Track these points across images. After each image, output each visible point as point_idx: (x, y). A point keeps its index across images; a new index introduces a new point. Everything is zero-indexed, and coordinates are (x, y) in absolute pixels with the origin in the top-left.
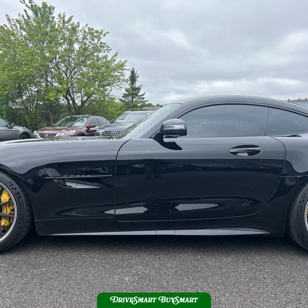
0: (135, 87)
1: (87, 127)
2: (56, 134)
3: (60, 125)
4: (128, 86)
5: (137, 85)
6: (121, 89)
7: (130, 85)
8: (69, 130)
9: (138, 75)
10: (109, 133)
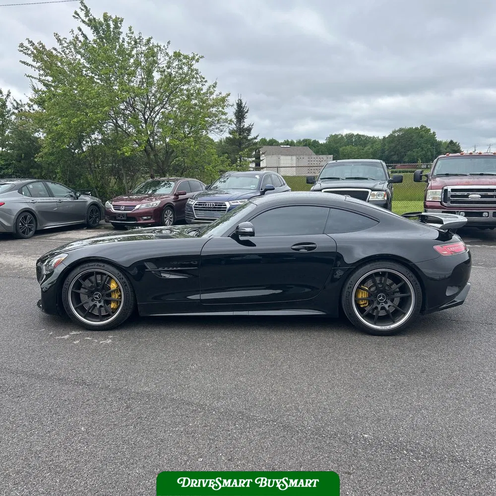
0: (244, 126)
1: (175, 195)
2: (135, 206)
3: (139, 192)
4: (233, 127)
5: (246, 124)
6: (222, 133)
7: (236, 124)
8: (151, 200)
9: (247, 109)
10: (204, 205)
